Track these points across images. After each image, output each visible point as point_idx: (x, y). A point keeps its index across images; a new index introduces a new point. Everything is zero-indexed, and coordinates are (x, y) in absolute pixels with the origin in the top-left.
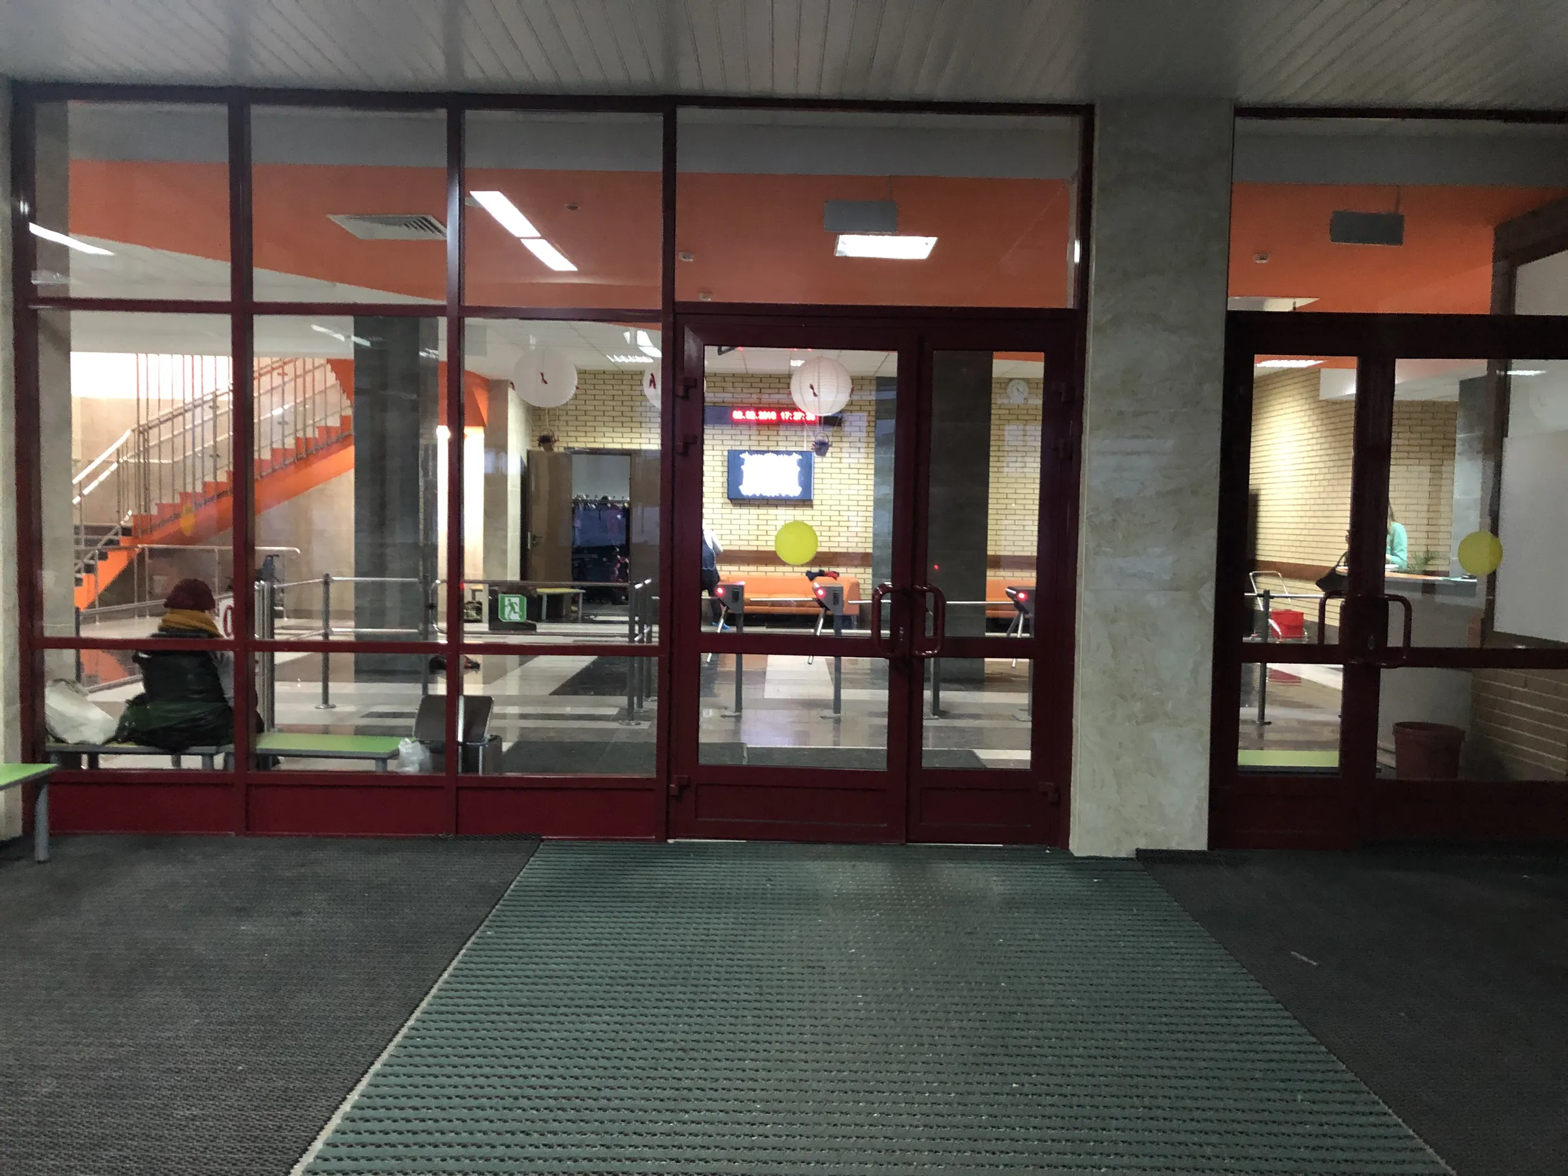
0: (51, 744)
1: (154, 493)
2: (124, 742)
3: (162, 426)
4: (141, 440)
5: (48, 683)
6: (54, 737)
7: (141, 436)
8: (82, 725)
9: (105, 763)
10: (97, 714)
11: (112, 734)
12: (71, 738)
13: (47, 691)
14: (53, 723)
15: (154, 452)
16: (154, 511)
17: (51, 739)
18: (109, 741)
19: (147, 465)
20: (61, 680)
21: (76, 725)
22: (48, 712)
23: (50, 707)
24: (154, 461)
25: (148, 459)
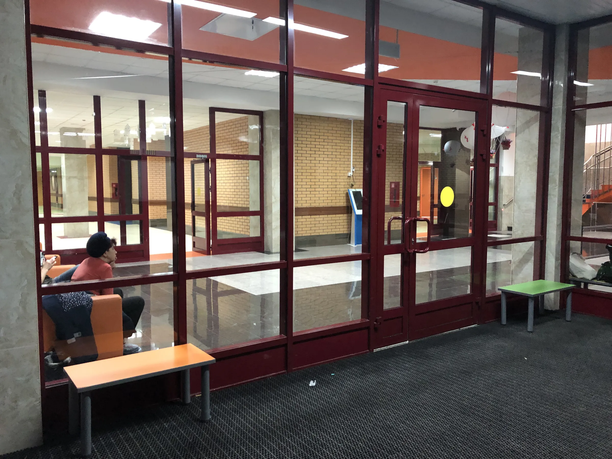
0: (571, 277)
1: (601, 181)
2: (600, 280)
3: (606, 153)
4: (597, 160)
5: (571, 254)
6: (572, 275)
7: (597, 158)
8: (584, 271)
9: (591, 287)
10: (589, 268)
11: (594, 277)
12: (579, 276)
13: (570, 257)
14: (572, 270)
15: (602, 164)
16: (600, 188)
17: (571, 275)
18: (594, 279)
19: (599, 170)
20: (575, 253)
21: (581, 271)
22: (570, 264)
23: (571, 263)
24: (602, 168)
25: (599, 167)
